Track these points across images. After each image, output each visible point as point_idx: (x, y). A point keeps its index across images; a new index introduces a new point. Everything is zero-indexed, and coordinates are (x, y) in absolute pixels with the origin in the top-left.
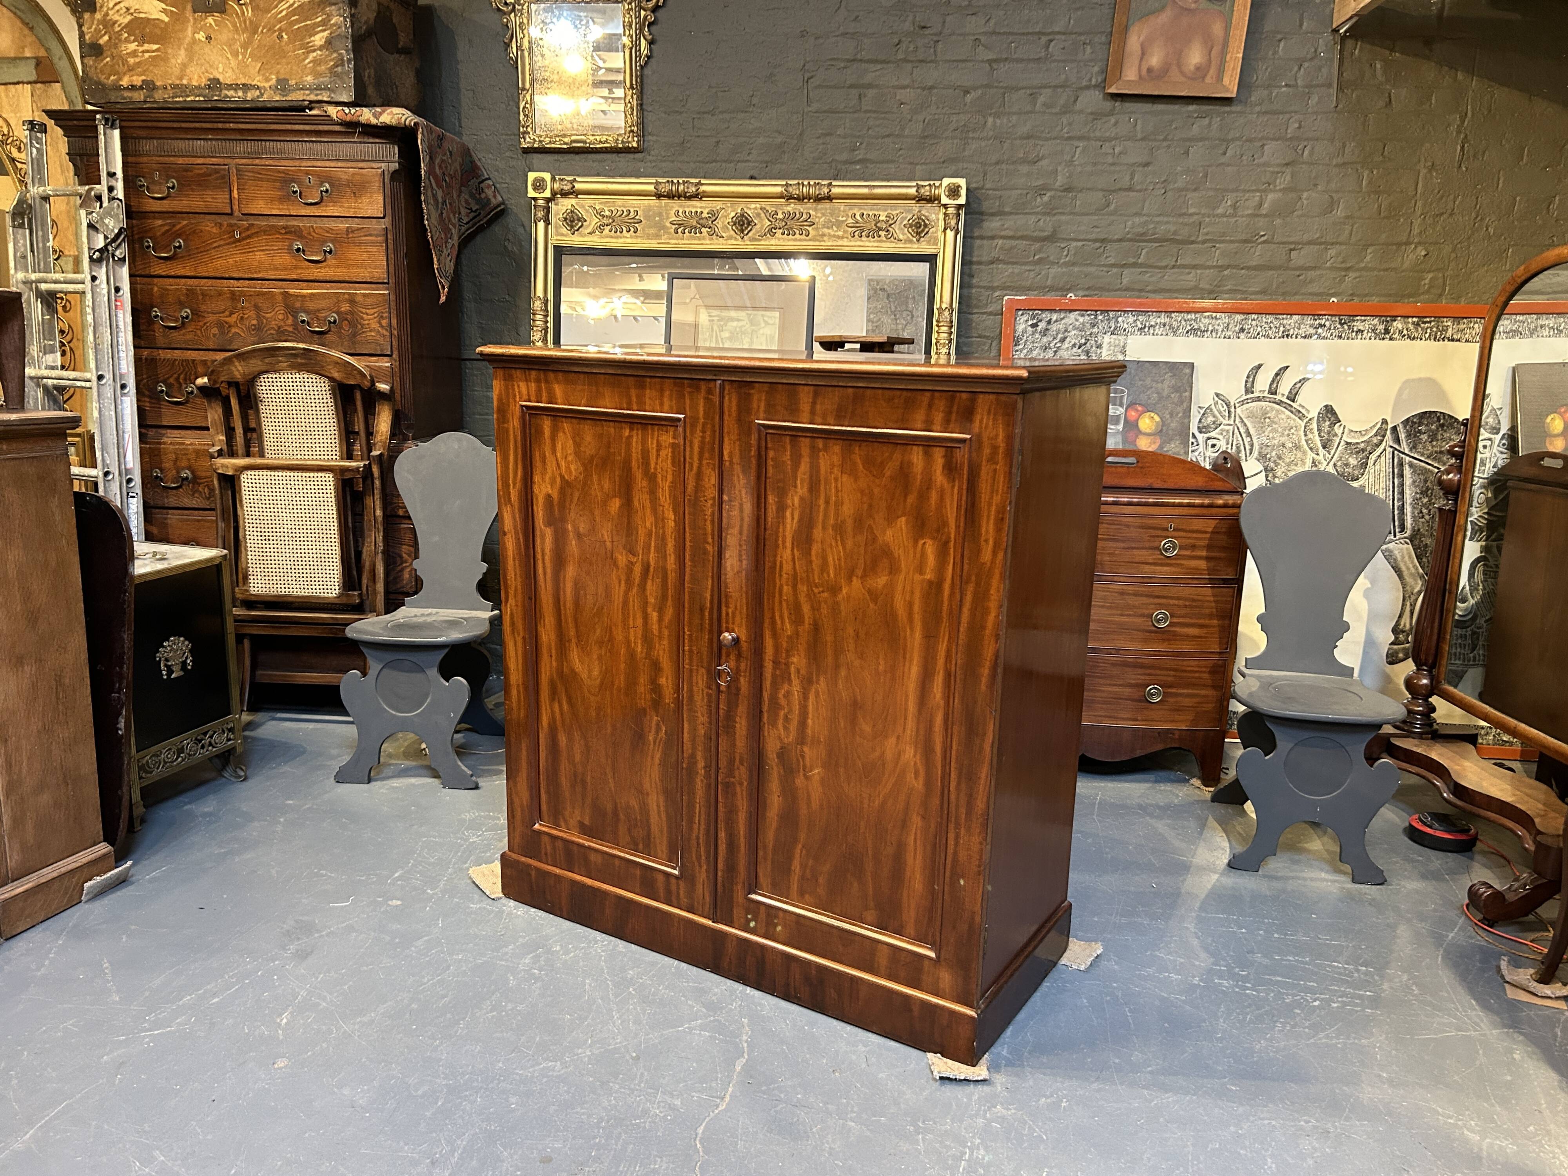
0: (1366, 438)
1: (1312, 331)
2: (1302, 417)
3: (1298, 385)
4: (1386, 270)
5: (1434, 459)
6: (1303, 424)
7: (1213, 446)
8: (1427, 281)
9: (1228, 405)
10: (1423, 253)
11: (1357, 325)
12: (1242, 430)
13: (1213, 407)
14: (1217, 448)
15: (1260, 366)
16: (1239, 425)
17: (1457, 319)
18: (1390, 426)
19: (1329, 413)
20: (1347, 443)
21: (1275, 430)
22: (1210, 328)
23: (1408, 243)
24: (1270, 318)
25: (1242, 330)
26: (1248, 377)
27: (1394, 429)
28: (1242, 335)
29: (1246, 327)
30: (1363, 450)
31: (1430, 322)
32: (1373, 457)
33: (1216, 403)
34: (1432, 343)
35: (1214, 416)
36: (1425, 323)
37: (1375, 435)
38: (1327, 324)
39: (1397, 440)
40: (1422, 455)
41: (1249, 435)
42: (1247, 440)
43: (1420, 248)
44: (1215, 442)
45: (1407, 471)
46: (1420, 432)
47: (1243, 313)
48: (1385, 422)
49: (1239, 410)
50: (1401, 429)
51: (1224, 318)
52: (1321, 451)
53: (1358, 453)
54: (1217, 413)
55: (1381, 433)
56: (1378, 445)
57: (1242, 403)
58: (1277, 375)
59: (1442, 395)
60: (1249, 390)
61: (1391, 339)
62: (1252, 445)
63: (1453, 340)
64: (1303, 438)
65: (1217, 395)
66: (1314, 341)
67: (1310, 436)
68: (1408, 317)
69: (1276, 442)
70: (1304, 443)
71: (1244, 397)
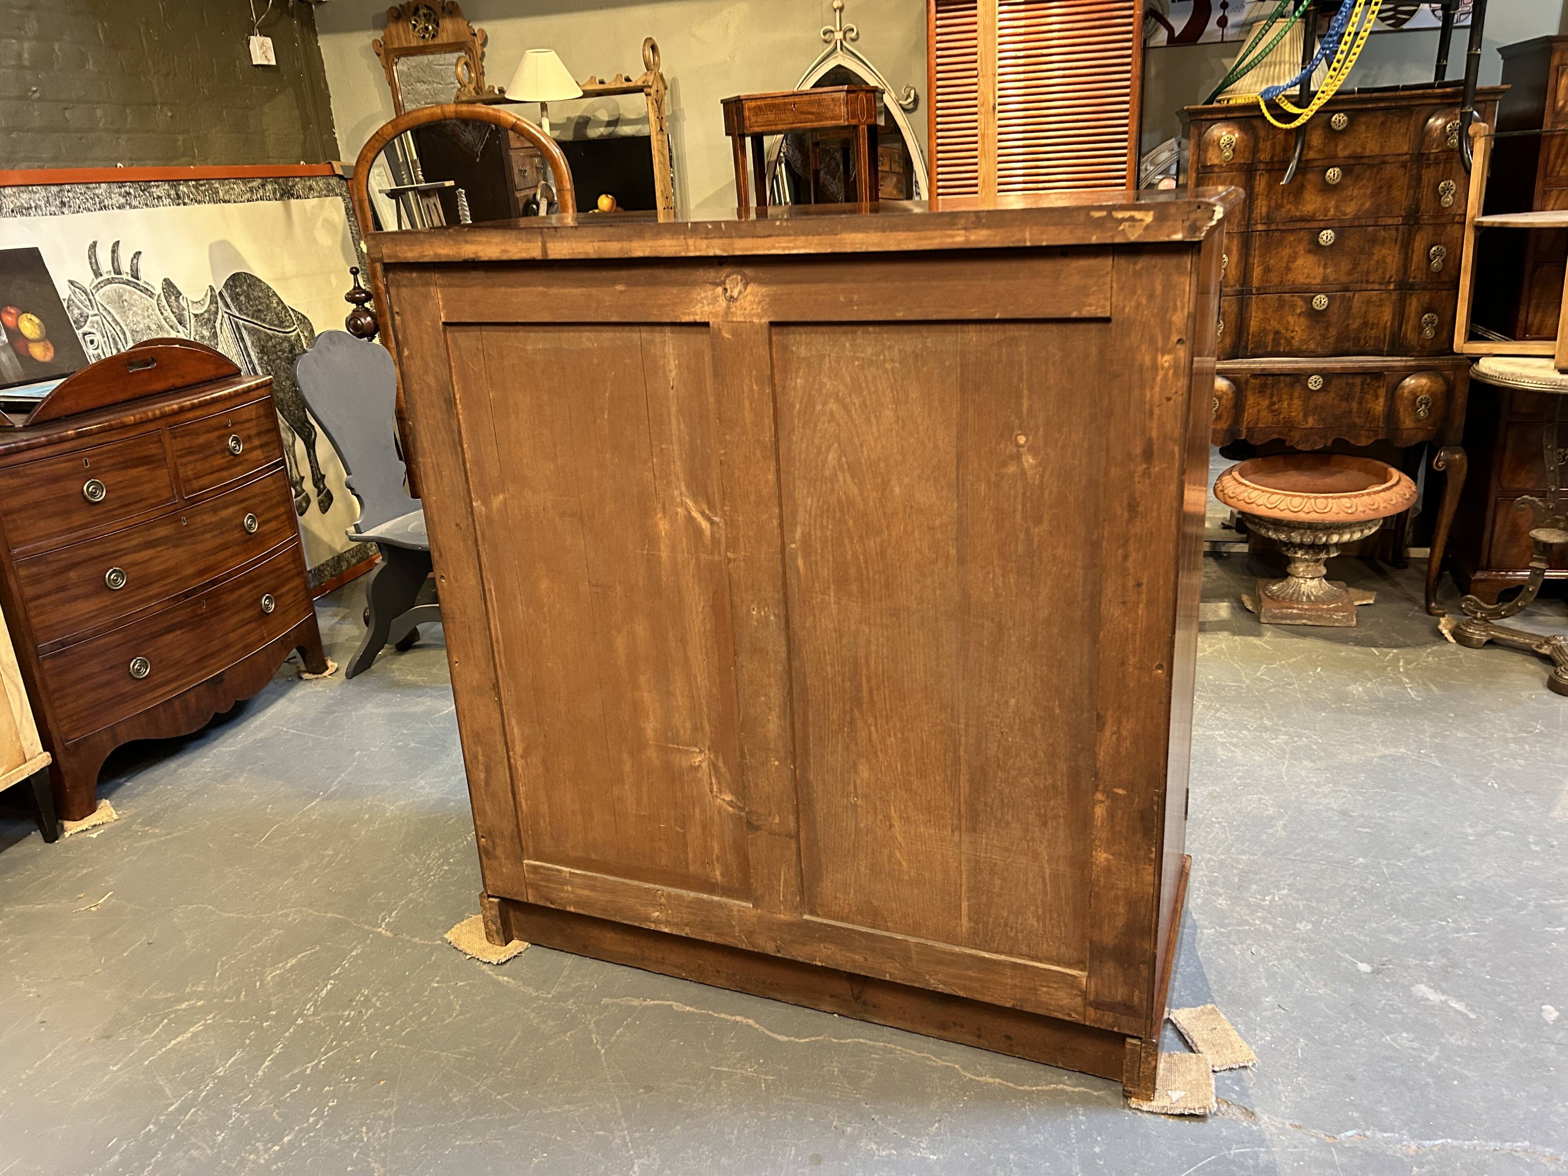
0: (205, 308)
1: (123, 200)
2: (151, 295)
3: (135, 261)
4: (148, 132)
5: (257, 318)
6: (155, 302)
7: (92, 342)
8: (180, 143)
9: (86, 293)
10: (170, 114)
11: (157, 192)
12: (110, 319)
13: (73, 297)
14: (96, 344)
15: (94, 245)
16: (104, 313)
17: (222, 180)
18: (217, 292)
19: (169, 286)
20: (196, 315)
21: (135, 314)
22: (33, 205)
23: (155, 104)
24: (83, 189)
25: (63, 204)
26: (90, 258)
27: (220, 293)
28: (65, 210)
29: (65, 200)
30: (209, 320)
31: (204, 185)
32: (218, 325)
33: (74, 293)
34: (212, 205)
35: (79, 308)
36: (201, 185)
37: (211, 303)
38: (132, 191)
39: (227, 306)
40: (248, 316)
41: (118, 323)
42: (118, 329)
43: (165, 109)
44: (91, 337)
45: (245, 334)
46: (238, 294)
47: (57, 185)
48: (212, 289)
49: (96, 296)
50: (225, 294)
51: (41, 192)
52: (180, 328)
53: (206, 324)
54: (79, 304)
55: (213, 301)
56: (217, 313)
57: (98, 287)
58: (113, 252)
59: (237, 256)
60: (97, 273)
61: (185, 204)
62: (124, 334)
63: (225, 202)
64: (161, 317)
65: (72, 282)
66: (127, 211)
67: (165, 314)
68: (188, 180)
69: (142, 326)
70: (164, 322)
71: (96, 281)
